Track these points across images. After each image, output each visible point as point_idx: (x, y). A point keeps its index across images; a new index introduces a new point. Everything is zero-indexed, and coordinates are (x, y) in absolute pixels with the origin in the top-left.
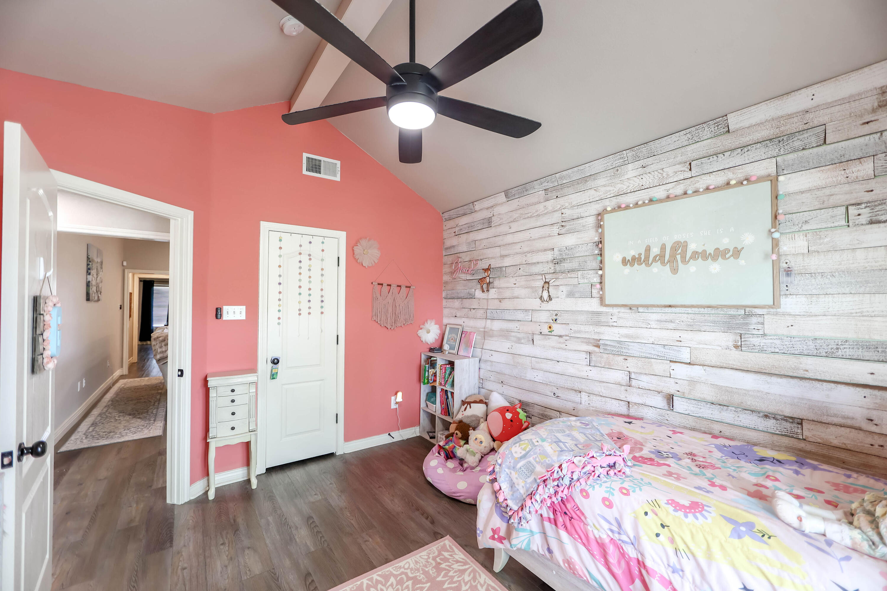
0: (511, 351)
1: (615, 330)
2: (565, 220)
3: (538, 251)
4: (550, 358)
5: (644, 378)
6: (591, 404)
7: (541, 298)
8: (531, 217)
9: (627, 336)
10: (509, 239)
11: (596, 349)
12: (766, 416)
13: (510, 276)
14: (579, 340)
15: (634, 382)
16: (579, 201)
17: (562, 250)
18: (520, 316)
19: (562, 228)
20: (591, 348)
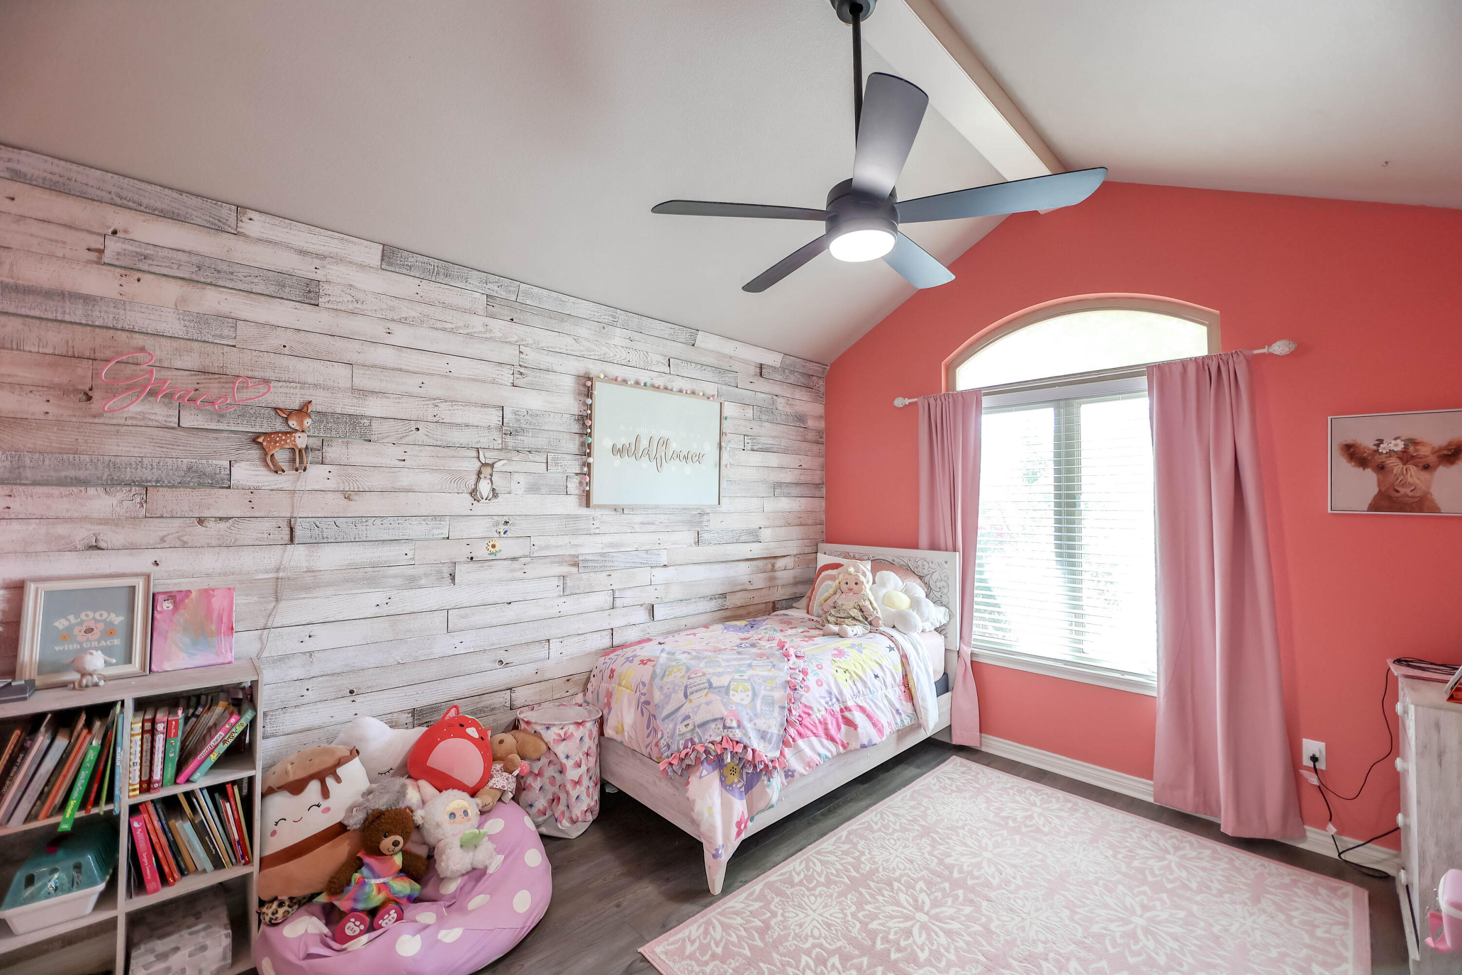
0: (385, 610)
1: (598, 539)
2: (526, 365)
3: (468, 403)
4: (491, 601)
5: (628, 593)
6: (565, 653)
7: (474, 493)
8: (452, 331)
9: (611, 545)
10: (384, 356)
11: (574, 570)
12: (711, 599)
13: (385, 441)
14: (548, 560)
15: (618, 602)
16: (549, 345)
17: (519, 413)
18: (416, 529)
19: (520, 376)
20: (565, 569)
